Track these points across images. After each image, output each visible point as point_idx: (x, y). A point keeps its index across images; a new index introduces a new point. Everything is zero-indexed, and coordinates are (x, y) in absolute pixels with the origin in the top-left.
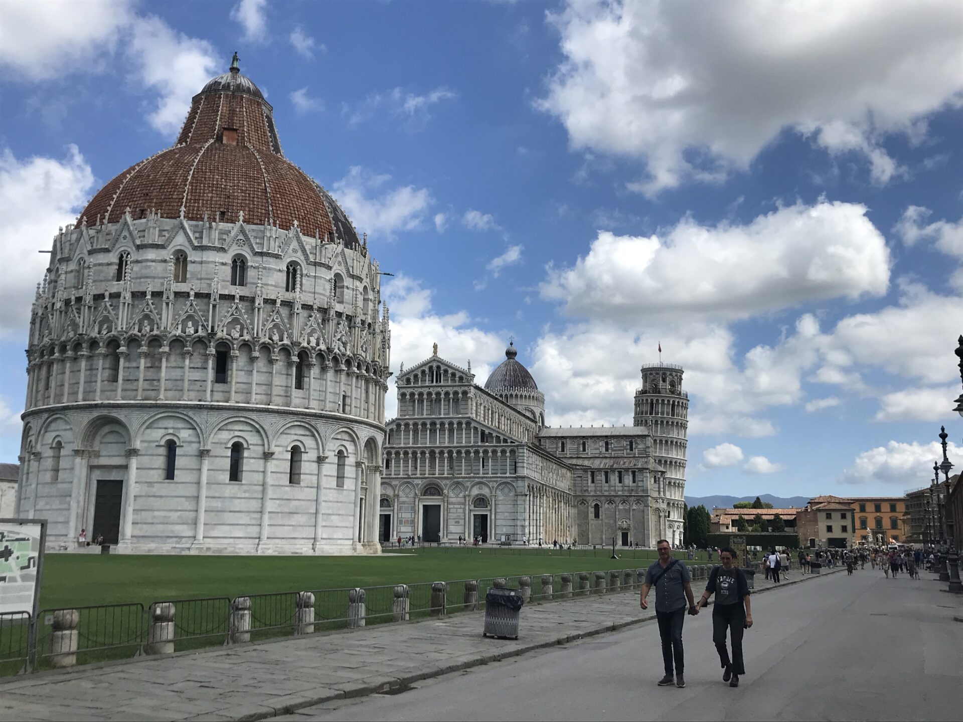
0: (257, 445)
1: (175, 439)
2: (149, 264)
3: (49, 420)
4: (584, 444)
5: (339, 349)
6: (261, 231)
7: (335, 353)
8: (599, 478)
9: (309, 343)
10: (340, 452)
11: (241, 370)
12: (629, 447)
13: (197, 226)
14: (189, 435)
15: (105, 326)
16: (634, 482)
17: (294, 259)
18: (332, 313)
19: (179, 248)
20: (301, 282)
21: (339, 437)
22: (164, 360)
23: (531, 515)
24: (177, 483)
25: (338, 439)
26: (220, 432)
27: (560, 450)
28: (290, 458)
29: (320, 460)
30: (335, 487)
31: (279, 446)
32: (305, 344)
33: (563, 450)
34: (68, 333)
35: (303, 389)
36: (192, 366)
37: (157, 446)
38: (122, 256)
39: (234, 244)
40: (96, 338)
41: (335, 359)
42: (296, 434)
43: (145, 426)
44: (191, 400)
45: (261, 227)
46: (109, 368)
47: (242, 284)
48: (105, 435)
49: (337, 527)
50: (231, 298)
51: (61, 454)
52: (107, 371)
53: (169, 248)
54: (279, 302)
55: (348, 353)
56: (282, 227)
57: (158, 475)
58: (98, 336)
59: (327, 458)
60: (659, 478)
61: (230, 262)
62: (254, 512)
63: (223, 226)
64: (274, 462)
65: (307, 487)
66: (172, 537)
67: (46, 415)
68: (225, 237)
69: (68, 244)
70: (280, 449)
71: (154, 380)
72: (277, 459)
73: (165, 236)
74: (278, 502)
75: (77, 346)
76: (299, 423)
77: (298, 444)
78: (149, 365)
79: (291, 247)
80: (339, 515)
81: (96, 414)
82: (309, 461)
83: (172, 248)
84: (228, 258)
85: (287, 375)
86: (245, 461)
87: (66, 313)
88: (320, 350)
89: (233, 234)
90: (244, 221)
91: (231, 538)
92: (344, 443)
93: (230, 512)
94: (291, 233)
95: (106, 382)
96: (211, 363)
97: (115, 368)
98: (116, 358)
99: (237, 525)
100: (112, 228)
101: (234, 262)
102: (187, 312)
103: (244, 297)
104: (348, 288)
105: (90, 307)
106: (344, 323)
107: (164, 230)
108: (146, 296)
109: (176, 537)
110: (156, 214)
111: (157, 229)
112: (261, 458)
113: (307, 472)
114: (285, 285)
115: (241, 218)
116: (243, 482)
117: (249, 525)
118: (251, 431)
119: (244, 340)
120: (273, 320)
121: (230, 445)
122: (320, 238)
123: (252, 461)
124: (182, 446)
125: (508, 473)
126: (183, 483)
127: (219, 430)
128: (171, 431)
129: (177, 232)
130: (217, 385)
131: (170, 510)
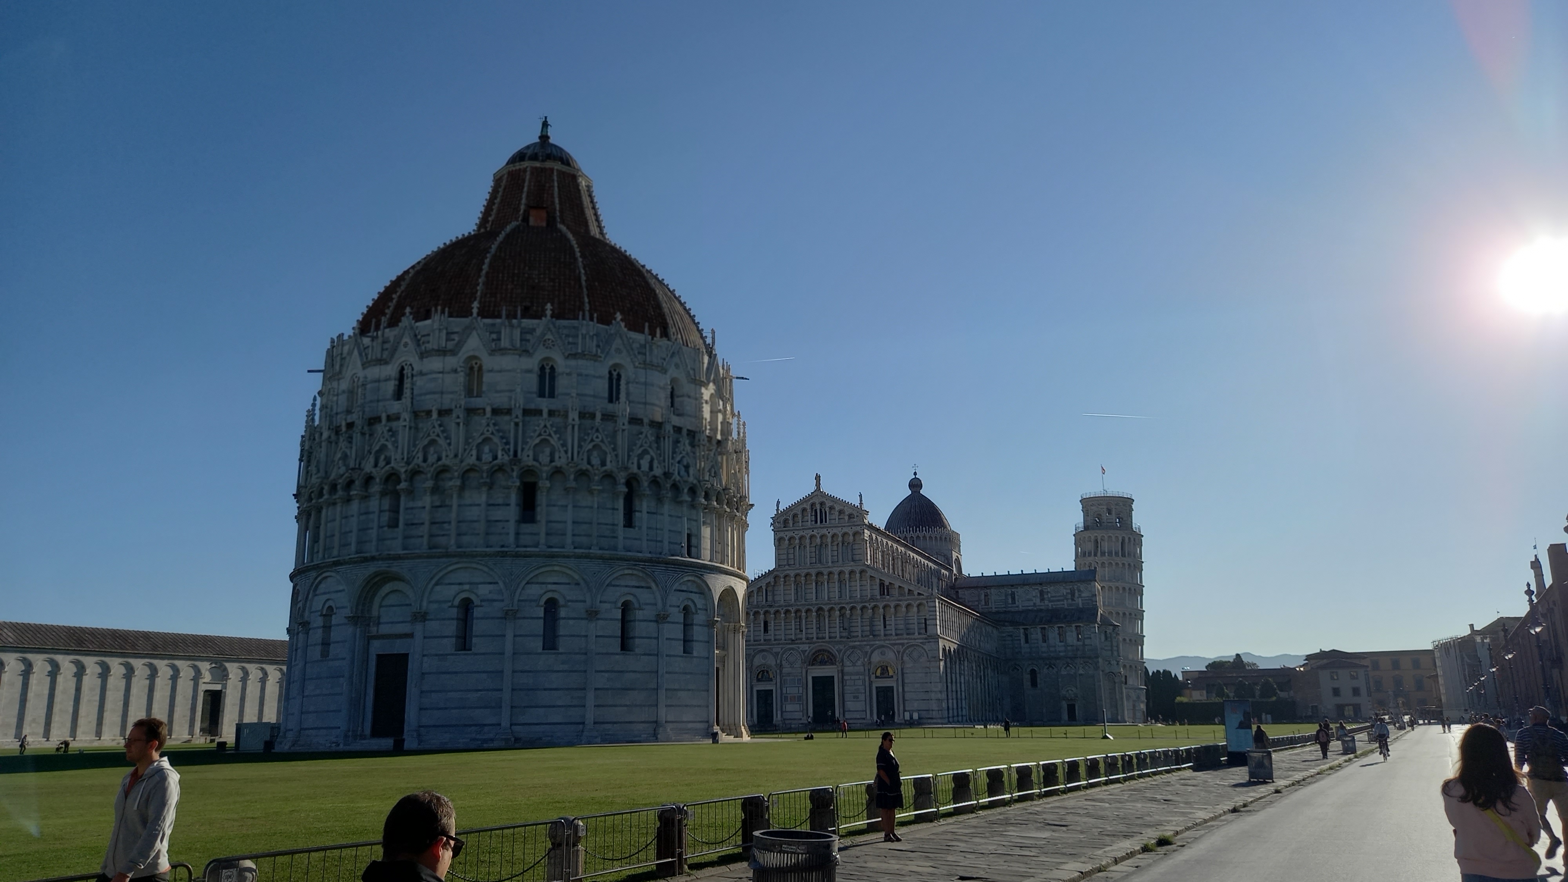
0: (577, 601)
1: (473, 597)
2: (434, 376)
3: (319, 579)
4: (1013, 595)
5: (679, 473)
6: (574, 327)
7: (674, 480)
9: (639, 467)
10: (686, 608)
11: (554, 506)
12: (1069, 596)
13: (493, 325)
14: (490, 592)
15: (382, 457)
17: (617, 361)
18: (668, 428)
19: (471, 353)
20: (627, 389)
21: (684, 588)
22: (455, 496)
23: (949, 685)
24: (476, 654)
25: (683, 591)
26: (529, 586)
27: (983, 603)
28: (620, 617)
29: (661, 619)
30: (682, 654)
31: (605, 602)
32: (634, 469)
33: (986, 603)
34: (339, 468)
35: (634, 527)
36: (491, 502)
37: (450, 607)
38: (403, 369)
39: (541, 345)
40: (371, 472)
41: (675, 487)
42: (626, 586)
43: (433, 582)
44: (491, 547)
45: (575, 323)
46: (389, 511)
47: (552, 395)
48: (387, 594)
49: (686, 706)
50: (539, 412)
51: (333, 622)
52: (387, 514)
53: (460, 354)
54: (599, 416)
55: (691, 479)
56: (601, 321)
57: (449, 644)
58: (374, 470)
59: (668, 616)
60: (1111, 634)
61: (536, 369)
62: (576, 689)
63: (527, 323)
64: (600, 622)
65: (645, 654)
66: (470, 726)
67: (314, 574)
68: (528, 337)
69: (339, 358)
70: (607, 606)
71: (444, 523)
72: (602, 619)
73: (453, 340)
74: (606, 675)
75: (350, 483)
76: (630, 572)
77: (630, 598)
78: (438, 504)
79: (614, 347)
80: (689, 690)
81: (372, 568)
82: (645, 621)
83: (464, 353)
84: (533, 363)
85: (613, 509)
86: (562, 622)
87: (336, 443)
88: (655, 476)
89: (538, 332)
90: (552, 317)
91: (546, 724)
92: (693, 596)
93: (545, 689)
94: (612, 329)
95: (386, 529)
96: (514, 498)
97: (395, 510)
98: (396, 495)
99: (554, 706)
100: (390, 334)
101: (542, 368)
102: (482, 434)
103: (554, 411)
104: (689, 397)
105: (363, 434)
106: (685, 441)
107: (453, 333)
108: (431, 416)
109: (476, 725)
110: (443, 312)
111: (445, 331)
112: (582, 619)
113: (644, 635)
114: (606, 395)
115: (549, 313)
116: (561, 650)
117: (570, 706)
118: (569, 584)
119: (556, 467)
120: (592, 440)
121: (542, 602)
122: (650, 334)
123: (571, 622)
124: (481, 606)
125: (917, 634)
126: (483, 654)
127: (528, 583)
128: (467, 587)
129: (470, 334)
130: (523, 526)
131: (469, 691)
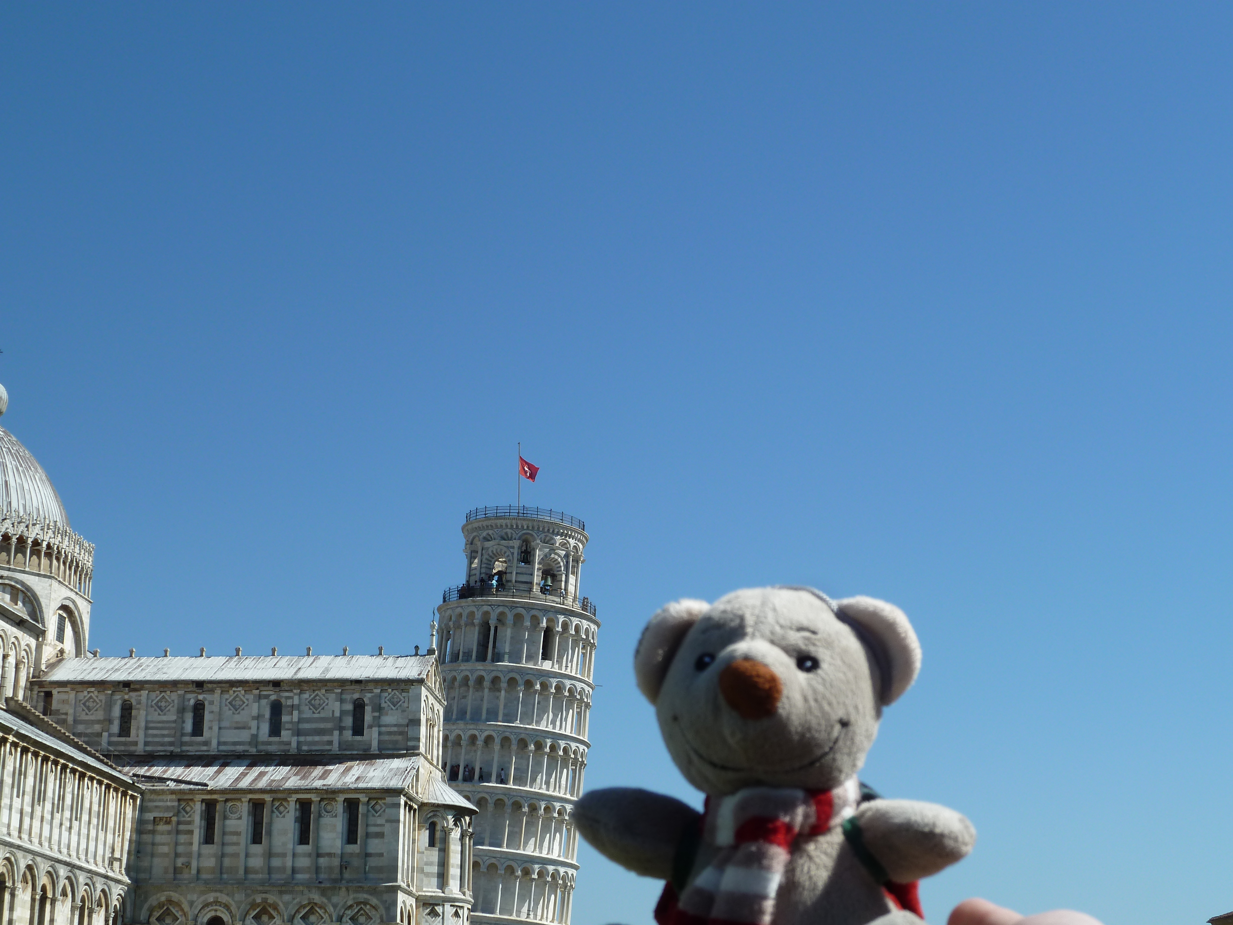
4: (199, 709)
8: (232, 824)
12: (349, 721)
16: (351, 837)
27: (116, 729)
33: (125, 730)
60: (446, 833)
